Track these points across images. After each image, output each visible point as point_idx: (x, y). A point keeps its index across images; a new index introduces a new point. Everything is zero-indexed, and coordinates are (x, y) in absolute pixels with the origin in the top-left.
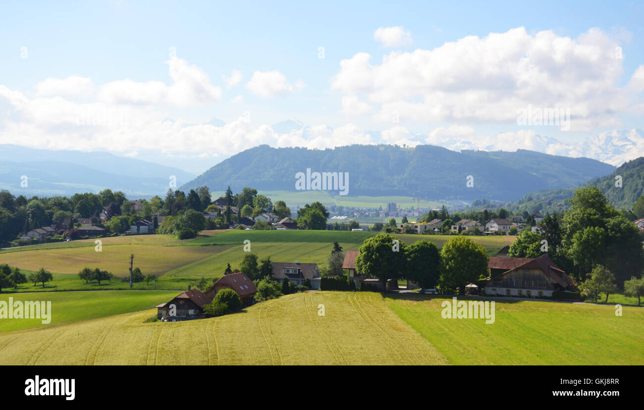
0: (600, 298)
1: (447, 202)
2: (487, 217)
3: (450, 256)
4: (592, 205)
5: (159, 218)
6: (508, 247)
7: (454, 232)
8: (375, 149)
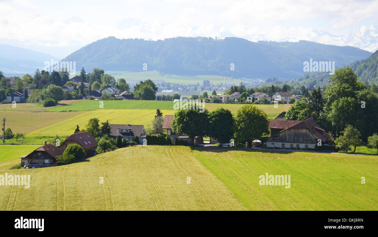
0: (350, 149)
1: (248, 80)
2: (273, 90)
3: (241, 120)
4: (347, 81)
5: (29, 91)
6: (284, 113)
7: (249, 101)
8: (195, 40)
